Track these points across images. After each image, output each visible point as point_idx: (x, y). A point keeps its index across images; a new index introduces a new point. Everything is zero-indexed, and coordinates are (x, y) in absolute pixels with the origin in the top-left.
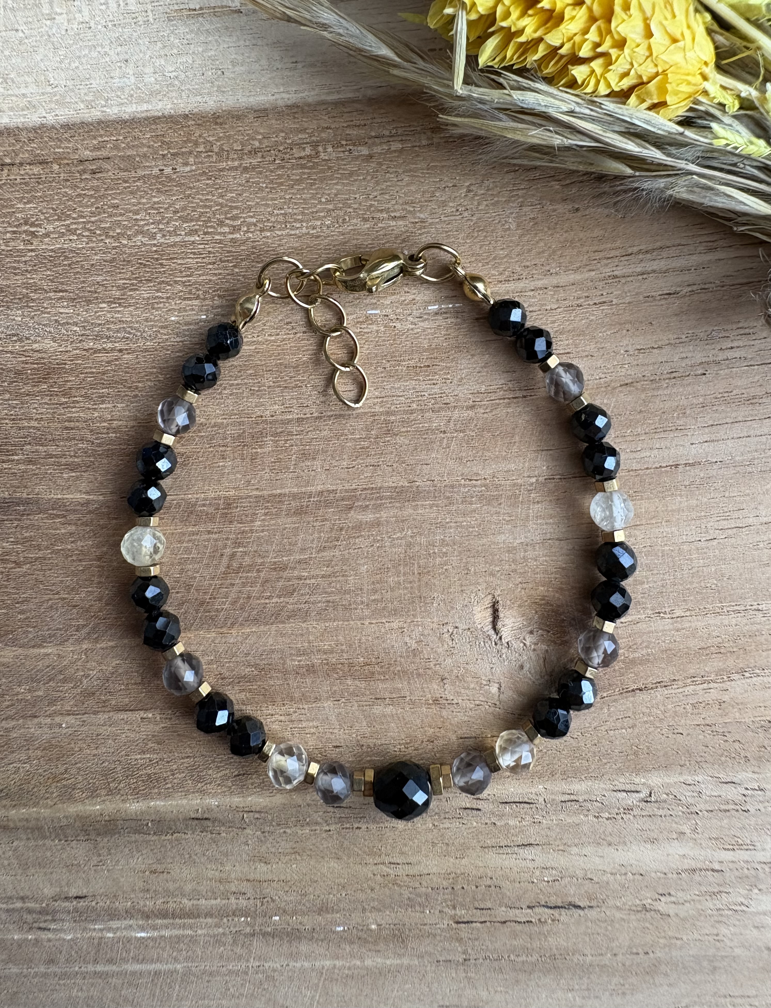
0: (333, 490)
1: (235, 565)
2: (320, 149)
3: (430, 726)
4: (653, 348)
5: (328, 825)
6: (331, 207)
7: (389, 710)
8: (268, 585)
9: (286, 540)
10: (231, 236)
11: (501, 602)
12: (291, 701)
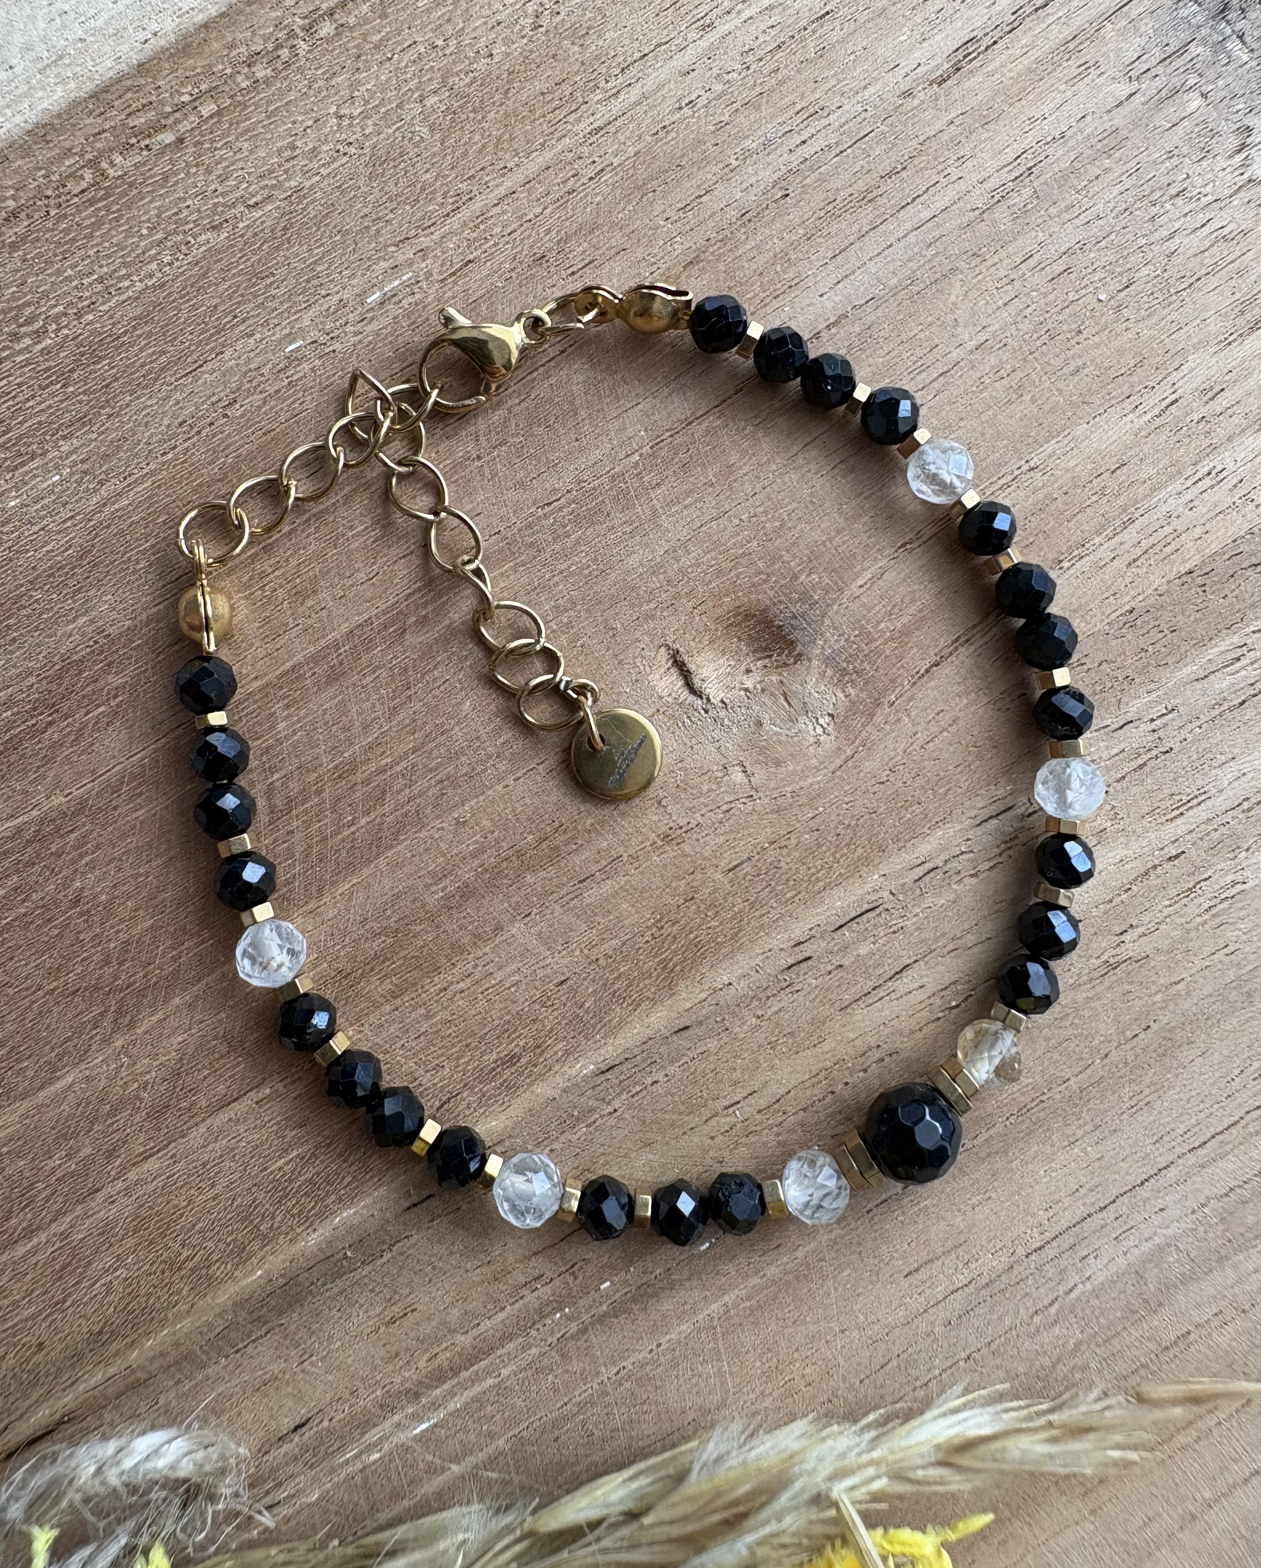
0: (366, 621)
1: (279, 802)
2: (104, 165)
3: (678, 878)
4: (701, 196)
5: (609, 1104)
6: (160, 236)
7: (608, 886)
8: (343, 804)
9: (334, 728)
10: (39, 347)
11: (681, 649)
12: (461, 954)
